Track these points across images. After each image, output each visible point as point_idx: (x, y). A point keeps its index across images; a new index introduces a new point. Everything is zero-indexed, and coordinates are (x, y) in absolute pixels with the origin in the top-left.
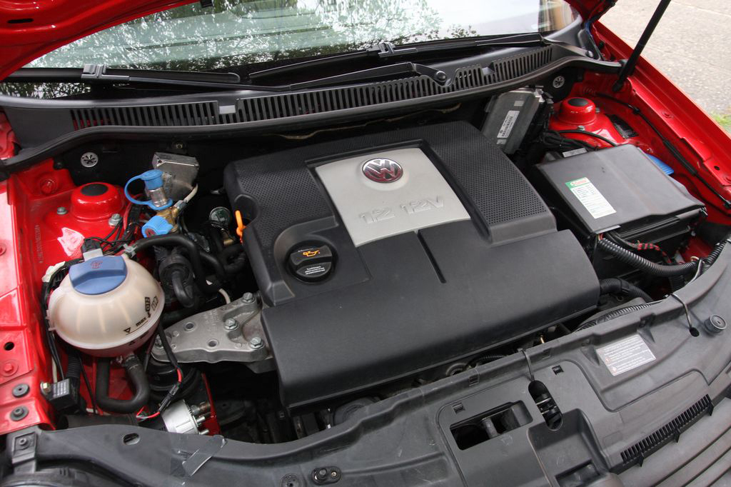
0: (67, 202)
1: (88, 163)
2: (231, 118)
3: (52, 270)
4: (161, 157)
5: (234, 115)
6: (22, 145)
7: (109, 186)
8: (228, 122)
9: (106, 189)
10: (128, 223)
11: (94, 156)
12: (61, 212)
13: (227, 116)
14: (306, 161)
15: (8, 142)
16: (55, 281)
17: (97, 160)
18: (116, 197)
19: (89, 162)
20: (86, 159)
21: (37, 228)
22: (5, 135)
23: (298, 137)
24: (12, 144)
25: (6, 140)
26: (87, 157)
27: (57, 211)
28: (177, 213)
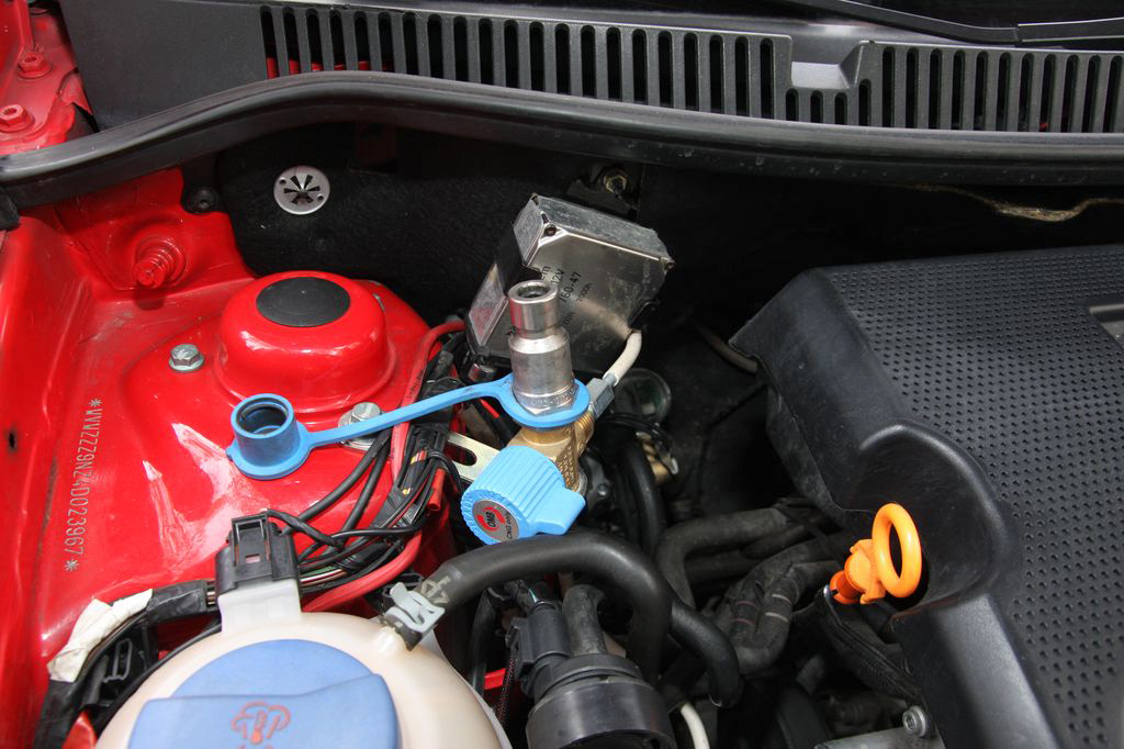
0: (206, 326)
1: (295, 201)
2: (829, 106)
3: (97, 621)
4: (554, 215)
5: (841, 99)
6: (101, 118)
7: (354, 289)
8: (816, 118)
9: (341, 303)
10: (410, 450)
11: (319, 179)
12: (184, 358)
13: (816, 97)
14: (1094, 310)
15: (57, 104)
16: (100, 678)
17: (325, 193)
18: (373, 335)
19: (302, 198)
20: (290, 185)
21: (94, 411)
22: (55, 80)
23: (1037, 213)
24: (71, 111)
25: (53, 95)
26: (295, 180)
27: (170, 356)
28: (586, 432)
